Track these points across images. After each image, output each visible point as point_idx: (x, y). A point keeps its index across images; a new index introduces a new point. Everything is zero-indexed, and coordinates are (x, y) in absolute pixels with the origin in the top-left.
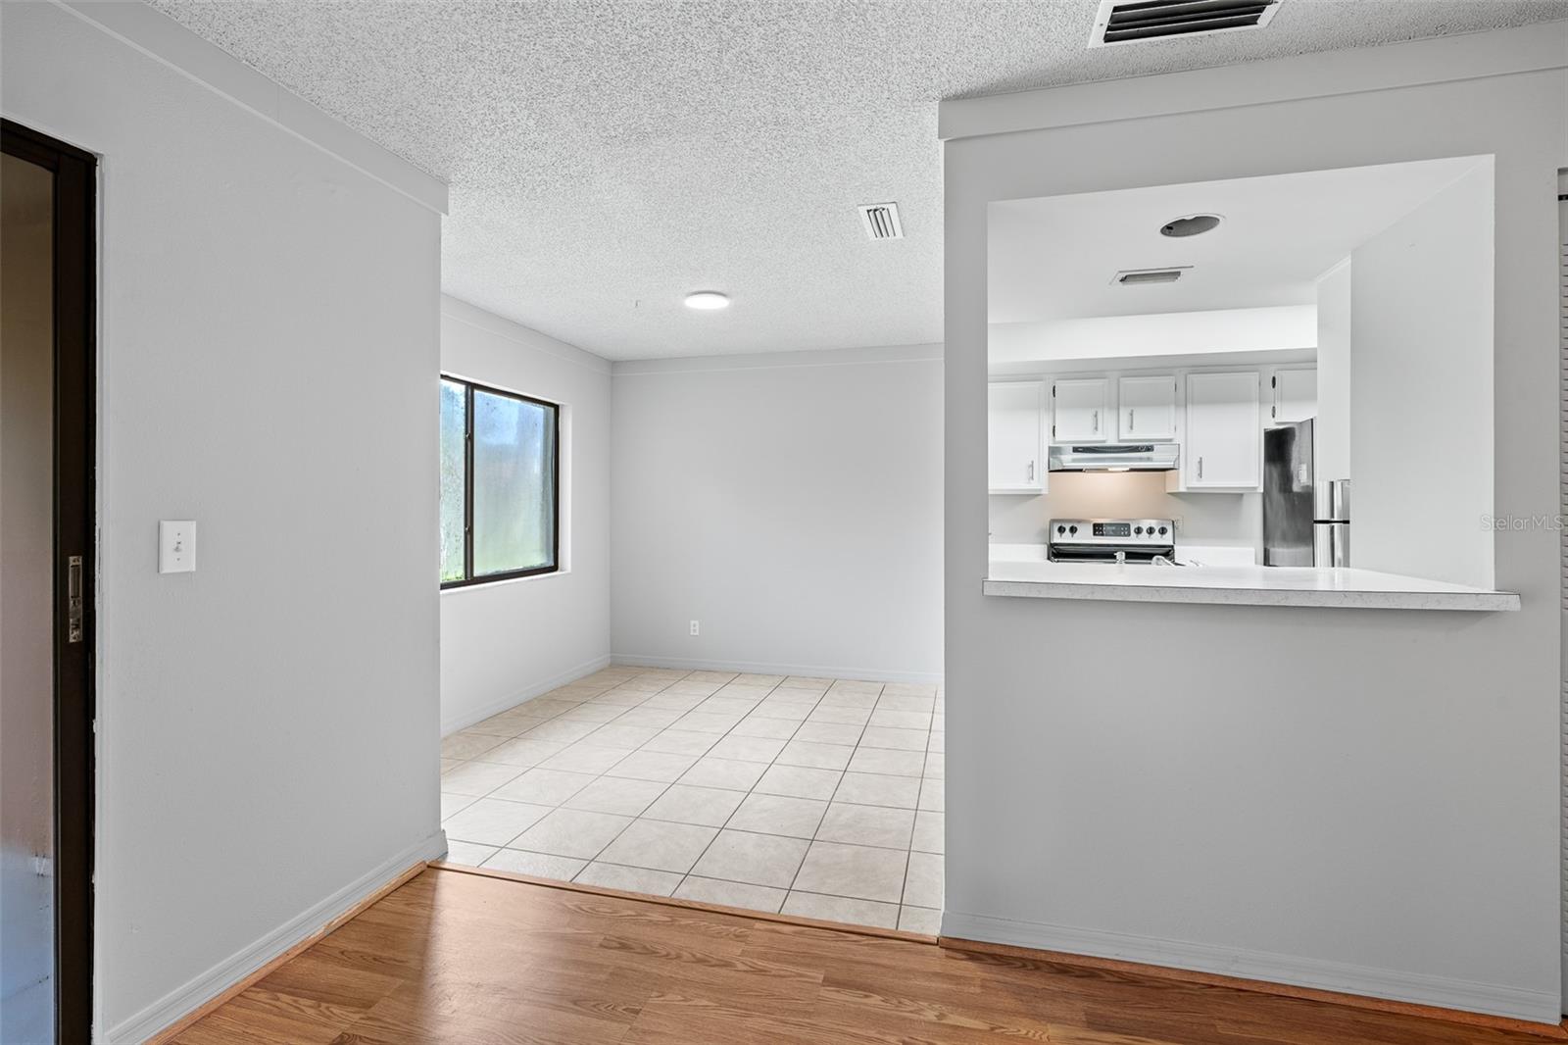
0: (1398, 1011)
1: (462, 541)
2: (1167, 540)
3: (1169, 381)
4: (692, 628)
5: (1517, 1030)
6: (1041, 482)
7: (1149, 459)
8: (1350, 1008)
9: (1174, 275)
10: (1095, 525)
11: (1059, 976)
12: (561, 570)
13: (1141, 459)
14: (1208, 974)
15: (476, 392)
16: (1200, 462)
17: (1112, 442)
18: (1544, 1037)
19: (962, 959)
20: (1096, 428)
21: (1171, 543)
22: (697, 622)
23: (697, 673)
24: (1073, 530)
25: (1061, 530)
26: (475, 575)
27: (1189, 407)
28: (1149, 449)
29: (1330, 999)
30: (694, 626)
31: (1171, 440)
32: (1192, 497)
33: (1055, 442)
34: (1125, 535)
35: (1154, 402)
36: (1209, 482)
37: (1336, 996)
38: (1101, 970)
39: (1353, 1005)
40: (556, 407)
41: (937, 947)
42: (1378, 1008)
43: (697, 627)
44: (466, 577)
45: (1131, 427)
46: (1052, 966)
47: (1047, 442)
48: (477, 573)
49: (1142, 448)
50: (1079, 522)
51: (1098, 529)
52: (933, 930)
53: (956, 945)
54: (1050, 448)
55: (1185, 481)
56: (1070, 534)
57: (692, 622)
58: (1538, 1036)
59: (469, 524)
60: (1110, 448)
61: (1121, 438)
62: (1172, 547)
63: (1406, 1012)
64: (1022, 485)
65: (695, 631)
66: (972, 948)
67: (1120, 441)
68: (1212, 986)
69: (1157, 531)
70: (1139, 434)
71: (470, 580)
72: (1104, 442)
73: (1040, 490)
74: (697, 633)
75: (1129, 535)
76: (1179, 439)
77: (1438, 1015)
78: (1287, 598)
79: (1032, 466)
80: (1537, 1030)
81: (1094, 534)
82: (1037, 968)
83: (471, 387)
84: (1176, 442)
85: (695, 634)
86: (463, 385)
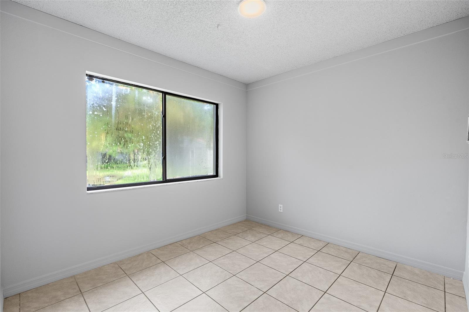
4: (279, 208)
12: (220, 177)
15: (167, 96)
22: (282, 206)
23: (280, 231)
26: (167, 179)
30: (281, 207)
40: (217, 105)
43: (282, 208)
44: (163, 179)
57: (280, 205)
59: (164, 155)
65: (281, 210)
71: (165, 180)
74: (282, 211)
83: (165, 94)
85: (280, 211)
86: (160, 93)
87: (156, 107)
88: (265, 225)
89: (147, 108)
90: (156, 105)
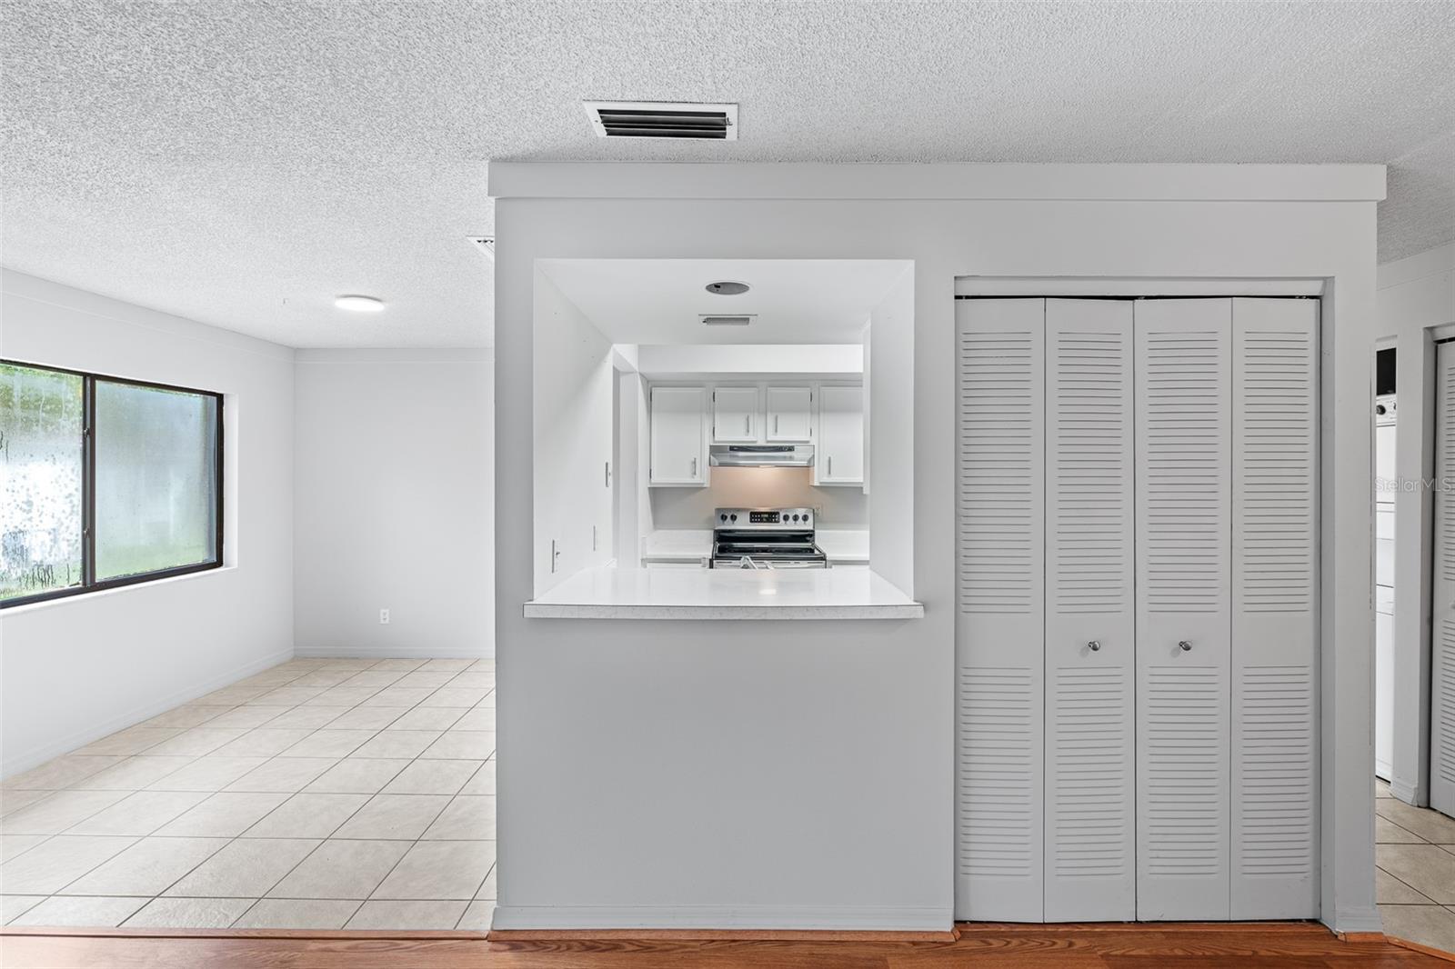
0: (846, 939)
1: (79, 545)
2: (808, 526)
3: (806, 391)
4: (382, 616)
5: (923, 940)
6: (702, 478)
7: (791, 458)
8: (812, 942)
9: (745, 320)
10: (752, 513)
11: (586, 953)
12: (226, 566)
13: (785, 458)
14: (712, 930)
15: (98, 383)
16: (830, 461)
17: (761, 443)
18: (940, 943)
19: (505, 951)
20: (748, 431)
21: (811, 528)
22: (387, 611)
24: (734, 518)
25: (724, 518)
26: (98, 581)
27: (821, 414)
28: (791, 449)
29: (798, 937)
30: (385, 614)
31: (808, 442)
32: (824, 488)
33: (714, 442)
34: (775, 522)
35: (793, 409)
36: (836, 478)
37: (804, 933)
38: (624, 941)
39: (814, 939)
40: (220, 397)
41: (486, 941)
42: (832, 939)
43: (387, 616)
44: (84, 584)
45: (776, 431)
46: (583, 944)
47: (708, 442)
48: (99, 577)
49: (785, 448)
50: (738, 510)
51: (756, 517)
52: (484, 925)
53: (503, 936)
54: (711, 446)
55: (819, 477)
56: (731, 521)
57: (383, 611)
58: (935, 942)
59: (88, 526)
60: (759, 447)
61: (769, 439)
62: (813, 531)
63: (851, 939)
64: (685, 479)
65: (385, 619)
66: (516, 937)
67: (768, 442)
68: (713, 941)
69: (801, 518)
70: (782, 437)
71: (91, 586)
72: (755, 442)
73: (703, 484)
74: (387, 621)
75: (778, 522)
76: (814, 441)
77: (872, 938)
78: (766, 613)
79: (695, 463)
80: (936, 938)
81: (751, 521)
82: (569, 948)
83: (90, 379)
84: (811, 443)
85: (382, 622)
86: (78, 377)
87: (68, 410)
88: (346, 658)
89: (44, 414)
90: (66, 407)
